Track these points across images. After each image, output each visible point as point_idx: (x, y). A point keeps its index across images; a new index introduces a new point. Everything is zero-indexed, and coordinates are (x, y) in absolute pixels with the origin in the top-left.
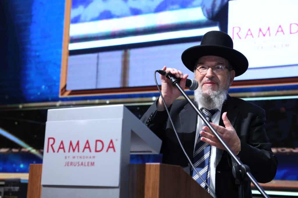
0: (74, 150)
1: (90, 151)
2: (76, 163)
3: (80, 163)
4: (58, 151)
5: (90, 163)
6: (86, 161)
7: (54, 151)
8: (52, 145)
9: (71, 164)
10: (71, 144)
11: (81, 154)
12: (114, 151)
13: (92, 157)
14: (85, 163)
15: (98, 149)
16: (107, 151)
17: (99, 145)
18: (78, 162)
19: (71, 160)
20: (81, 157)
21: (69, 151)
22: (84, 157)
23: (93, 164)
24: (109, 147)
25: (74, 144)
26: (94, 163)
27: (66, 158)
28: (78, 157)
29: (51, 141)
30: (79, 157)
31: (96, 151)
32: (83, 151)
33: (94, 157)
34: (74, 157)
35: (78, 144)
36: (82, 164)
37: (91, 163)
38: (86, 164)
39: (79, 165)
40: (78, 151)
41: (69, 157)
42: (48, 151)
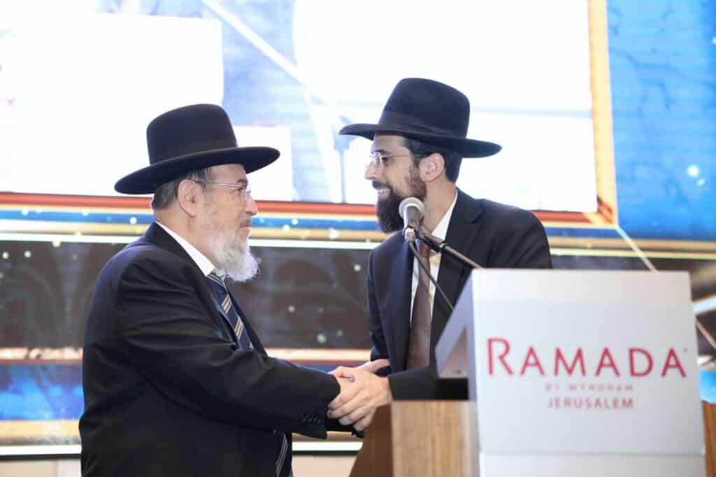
0: (570, 371)
1: (617, 373)
2: (581, 401)
3: (593, 401)
4: (523, 372)
5: (620, 403)
6: (609, 396)
7: (510, 372)
8: (501, 358)
9: (567, 402)
10: (559, 355)
11: (590, 377)
12: (683, 374)
13: (623, 387)
14: (606, 401)
15: (638, 369)
16: (664, 374)
17: (641, 363)
18: (587, 400)
19: (564, 393)
20: (592, 387)
21: (556, 371)
22: (601, 388)
23: (628, 403)
24: (667, 366)
25: (569, 357)
26: (631, 401)
27: (548, 387)
28: (583, 387)
29: (498, 349)
30: (587, 387)
31: (633, 373)
32: (598, 372)
33: (629, 388)
34: (573, 388)
35: (579, 354)
36: (598, 403)
37: (624, 401)
38: (610, 403)
39: (589, 406)
40: (584, 372)
41: (557, 387)
42: (491, 371)
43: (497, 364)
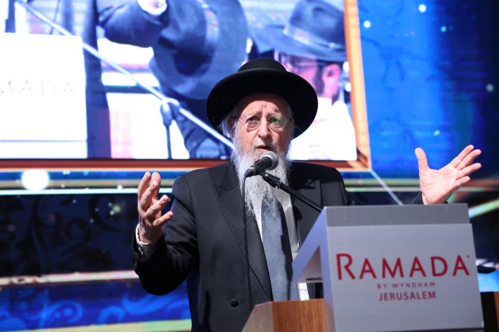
0: (393, 274)
1: (424, 275)
2: (401, 294)
3: (409, 295)
4: (361, 277)
5: (427, 294)
6: (419, 290)
7: (353, 277)
8: (347, 267)
9: (392, 296)
10: (385, 263)
11: (407, 279)
12: (467, 273)
13: (429, 284)
14: (417, 293)
15: (437, 271)
16: (455, 274)
17: (439, 265)
18: (405, 294)
19: (390, 290)
20: (408, 285)
21: (384, 276)
22: (414, 285)
23: (432, 295)
24: (457, 268)
25: (392, 264)
26: (434, 293)
27: (379, 286)
28: (402, 285)
29: (344, 261)
30: (405, 285)
31: (435, 274)
32: (411, 275)
33: (432, 284)
34: (395, 286)
35: (398, 262)
36: (412, 295)
37: (430, 293)
38: (421, 295)
39: (407, 298)
40: (402, 275)
41: (385, 286)
42: (340, 277)
43: (344, 272)
